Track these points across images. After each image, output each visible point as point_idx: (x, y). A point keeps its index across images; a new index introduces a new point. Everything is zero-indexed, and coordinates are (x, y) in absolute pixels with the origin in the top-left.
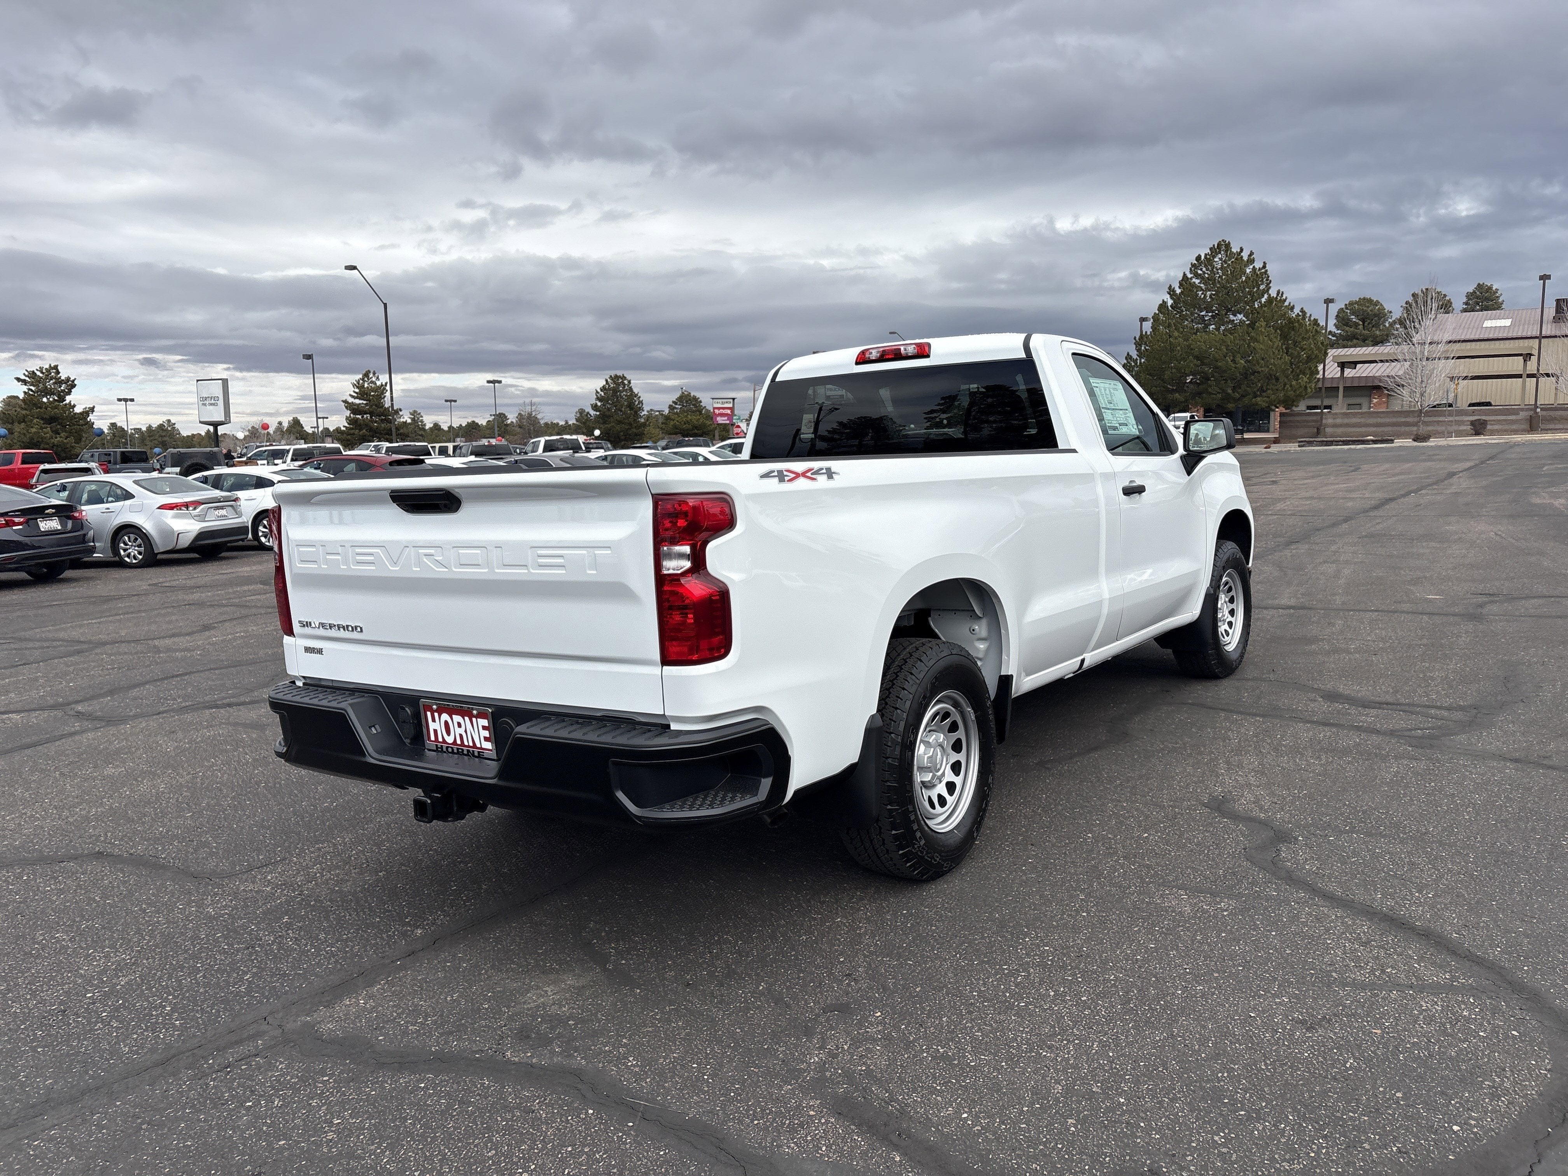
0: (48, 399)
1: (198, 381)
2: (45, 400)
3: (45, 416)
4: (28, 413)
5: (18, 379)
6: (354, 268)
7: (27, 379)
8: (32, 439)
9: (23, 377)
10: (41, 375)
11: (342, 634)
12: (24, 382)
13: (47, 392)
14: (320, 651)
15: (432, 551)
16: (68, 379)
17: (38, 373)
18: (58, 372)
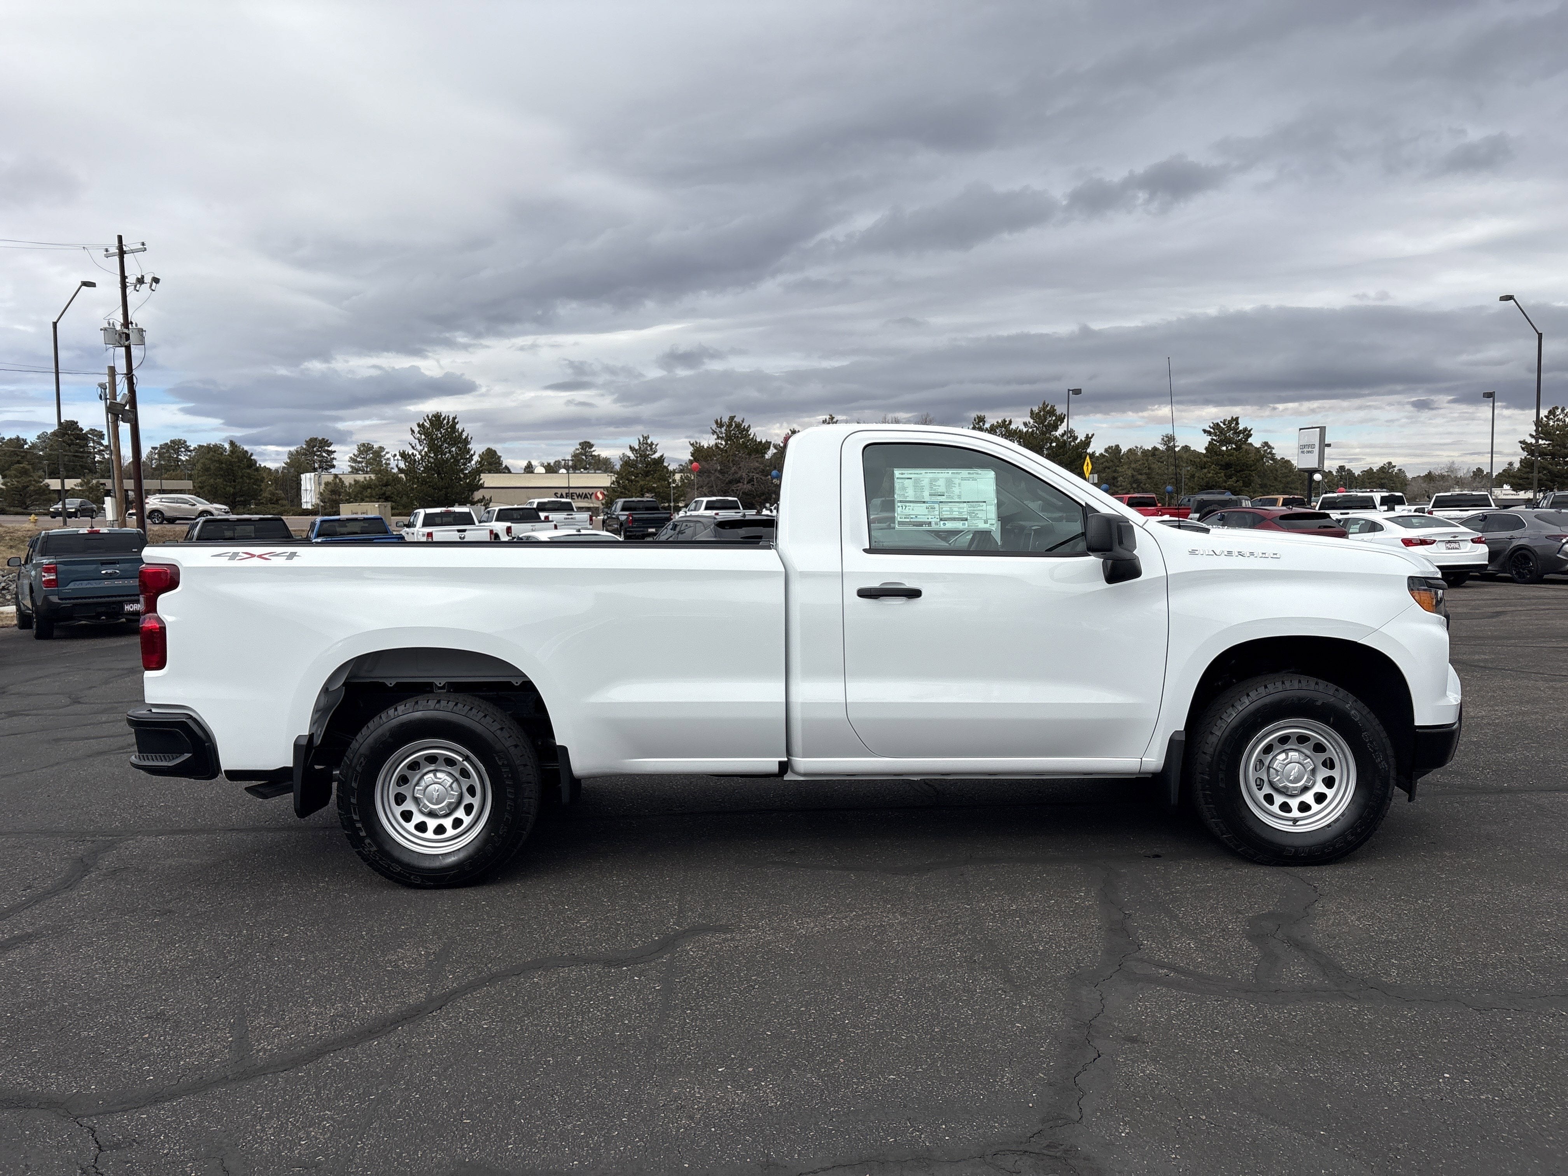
0: (1227, 448)
1: (1300, 429)
2: (1224, 448)
3: (1222, 463)
4: (1209, 460)
5: (1205, 431)
6: (1510, 298)
7: (1212, 430)
8: (1208, 483)
9: (1209, 429)
10: (1224, 427)
12: (1209, 433)
13: (1227, 441)
16: (1245, 429)
17: (1222, 425)
18: (1237, 424)
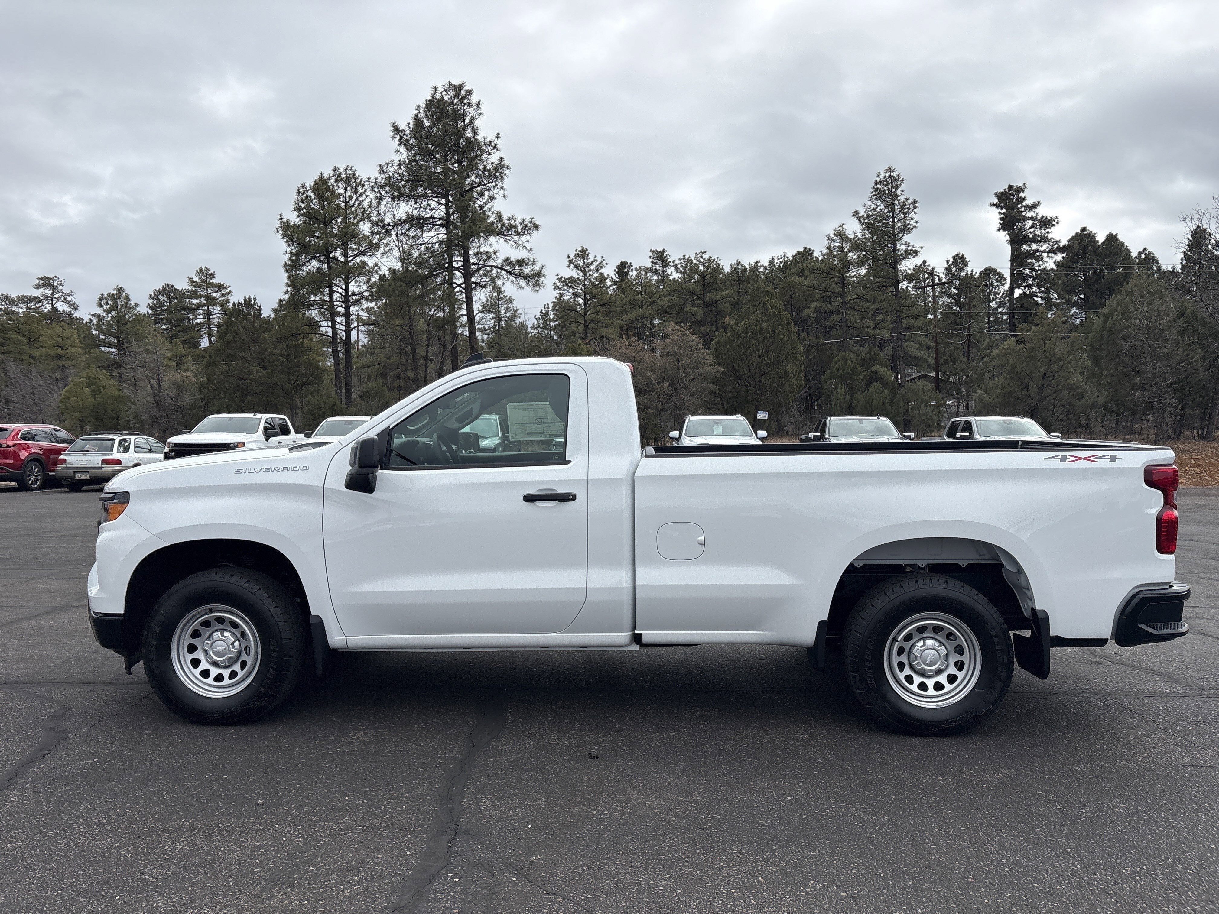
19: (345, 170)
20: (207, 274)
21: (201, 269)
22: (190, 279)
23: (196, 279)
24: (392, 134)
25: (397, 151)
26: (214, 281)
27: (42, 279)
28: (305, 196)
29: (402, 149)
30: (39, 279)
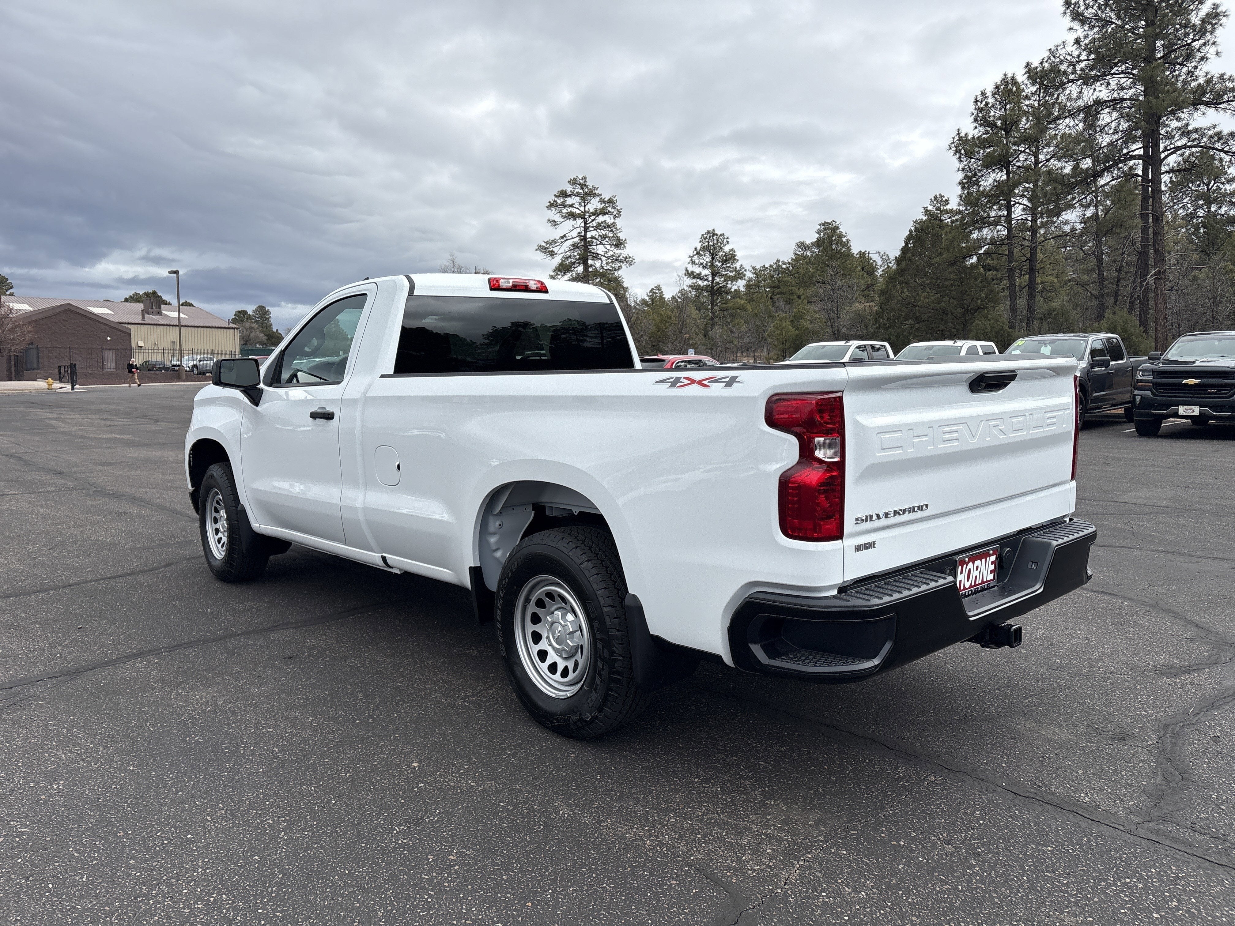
11: (907, 517)
14: (872, 545)
15: (996, 422)
19: (1041, 63)
20: (941, 201)
21: (936, 197)
22: (924, 208)
23: (930, 208)
24: (1062, 9)
25: (1071, 29)
26: (949, 207)
27: (823, 224)
28: (984, 103)
29: (1076, 25)
30: (820, 225)
